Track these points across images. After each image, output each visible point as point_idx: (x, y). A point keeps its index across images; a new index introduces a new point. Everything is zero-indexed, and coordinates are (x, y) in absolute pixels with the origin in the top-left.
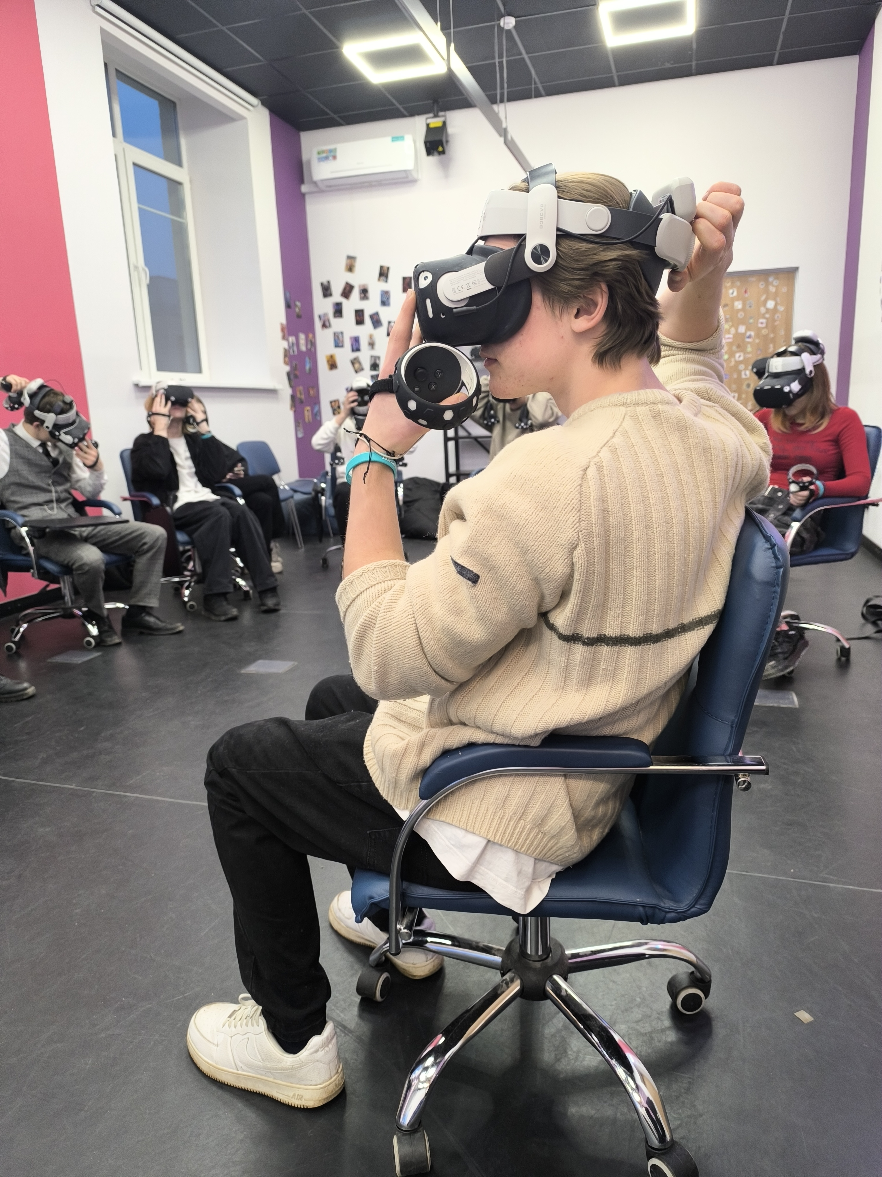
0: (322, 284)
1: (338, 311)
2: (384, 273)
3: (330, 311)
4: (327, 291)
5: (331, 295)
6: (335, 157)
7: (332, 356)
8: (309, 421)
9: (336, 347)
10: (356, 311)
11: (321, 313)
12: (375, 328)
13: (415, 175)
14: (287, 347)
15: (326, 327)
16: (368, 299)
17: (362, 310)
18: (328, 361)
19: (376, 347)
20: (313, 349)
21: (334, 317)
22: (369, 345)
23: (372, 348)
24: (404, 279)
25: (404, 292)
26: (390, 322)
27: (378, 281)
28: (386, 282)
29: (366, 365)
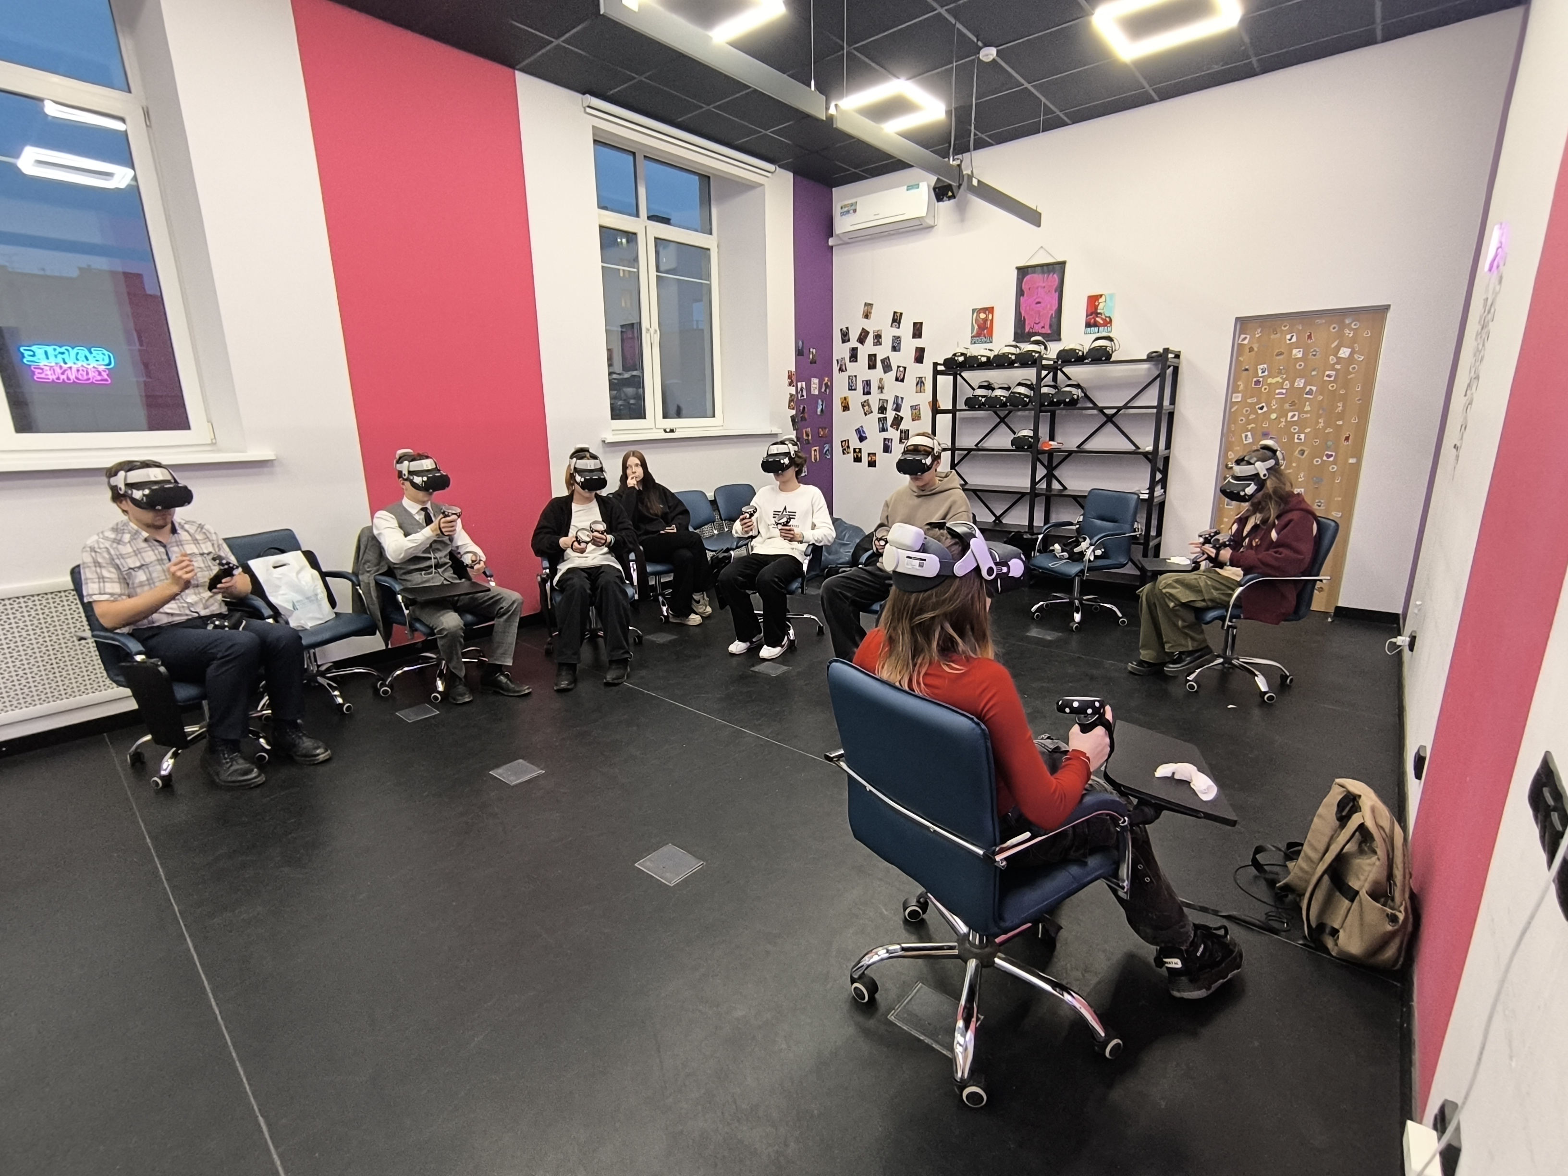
0: (841, 330)
1: (854, 356)
2: (897, 319)
3: (847, 356)
4: (845, 337)
5: (849, 341)
6: (855, 211)
7: (845, 398)
8: (816, 460)
9: (849, 390)
10: (870, 356)
11: (839, 358)
12: (885, 372)
13: (930, 222)
14: (794, 393)
15: (842, 371)
16: (880, 344)
17: (875, 355)
18: (842, 403)
19: (884, 391)
20: (828, 391)
21: (850, 362)
22: (879, 388)
23: (882, 392)
24: (915, 324)
25: (914, 337)
26: (899, 367)
27: (891, 326)
28: (899, 328)
29: (875, 408)
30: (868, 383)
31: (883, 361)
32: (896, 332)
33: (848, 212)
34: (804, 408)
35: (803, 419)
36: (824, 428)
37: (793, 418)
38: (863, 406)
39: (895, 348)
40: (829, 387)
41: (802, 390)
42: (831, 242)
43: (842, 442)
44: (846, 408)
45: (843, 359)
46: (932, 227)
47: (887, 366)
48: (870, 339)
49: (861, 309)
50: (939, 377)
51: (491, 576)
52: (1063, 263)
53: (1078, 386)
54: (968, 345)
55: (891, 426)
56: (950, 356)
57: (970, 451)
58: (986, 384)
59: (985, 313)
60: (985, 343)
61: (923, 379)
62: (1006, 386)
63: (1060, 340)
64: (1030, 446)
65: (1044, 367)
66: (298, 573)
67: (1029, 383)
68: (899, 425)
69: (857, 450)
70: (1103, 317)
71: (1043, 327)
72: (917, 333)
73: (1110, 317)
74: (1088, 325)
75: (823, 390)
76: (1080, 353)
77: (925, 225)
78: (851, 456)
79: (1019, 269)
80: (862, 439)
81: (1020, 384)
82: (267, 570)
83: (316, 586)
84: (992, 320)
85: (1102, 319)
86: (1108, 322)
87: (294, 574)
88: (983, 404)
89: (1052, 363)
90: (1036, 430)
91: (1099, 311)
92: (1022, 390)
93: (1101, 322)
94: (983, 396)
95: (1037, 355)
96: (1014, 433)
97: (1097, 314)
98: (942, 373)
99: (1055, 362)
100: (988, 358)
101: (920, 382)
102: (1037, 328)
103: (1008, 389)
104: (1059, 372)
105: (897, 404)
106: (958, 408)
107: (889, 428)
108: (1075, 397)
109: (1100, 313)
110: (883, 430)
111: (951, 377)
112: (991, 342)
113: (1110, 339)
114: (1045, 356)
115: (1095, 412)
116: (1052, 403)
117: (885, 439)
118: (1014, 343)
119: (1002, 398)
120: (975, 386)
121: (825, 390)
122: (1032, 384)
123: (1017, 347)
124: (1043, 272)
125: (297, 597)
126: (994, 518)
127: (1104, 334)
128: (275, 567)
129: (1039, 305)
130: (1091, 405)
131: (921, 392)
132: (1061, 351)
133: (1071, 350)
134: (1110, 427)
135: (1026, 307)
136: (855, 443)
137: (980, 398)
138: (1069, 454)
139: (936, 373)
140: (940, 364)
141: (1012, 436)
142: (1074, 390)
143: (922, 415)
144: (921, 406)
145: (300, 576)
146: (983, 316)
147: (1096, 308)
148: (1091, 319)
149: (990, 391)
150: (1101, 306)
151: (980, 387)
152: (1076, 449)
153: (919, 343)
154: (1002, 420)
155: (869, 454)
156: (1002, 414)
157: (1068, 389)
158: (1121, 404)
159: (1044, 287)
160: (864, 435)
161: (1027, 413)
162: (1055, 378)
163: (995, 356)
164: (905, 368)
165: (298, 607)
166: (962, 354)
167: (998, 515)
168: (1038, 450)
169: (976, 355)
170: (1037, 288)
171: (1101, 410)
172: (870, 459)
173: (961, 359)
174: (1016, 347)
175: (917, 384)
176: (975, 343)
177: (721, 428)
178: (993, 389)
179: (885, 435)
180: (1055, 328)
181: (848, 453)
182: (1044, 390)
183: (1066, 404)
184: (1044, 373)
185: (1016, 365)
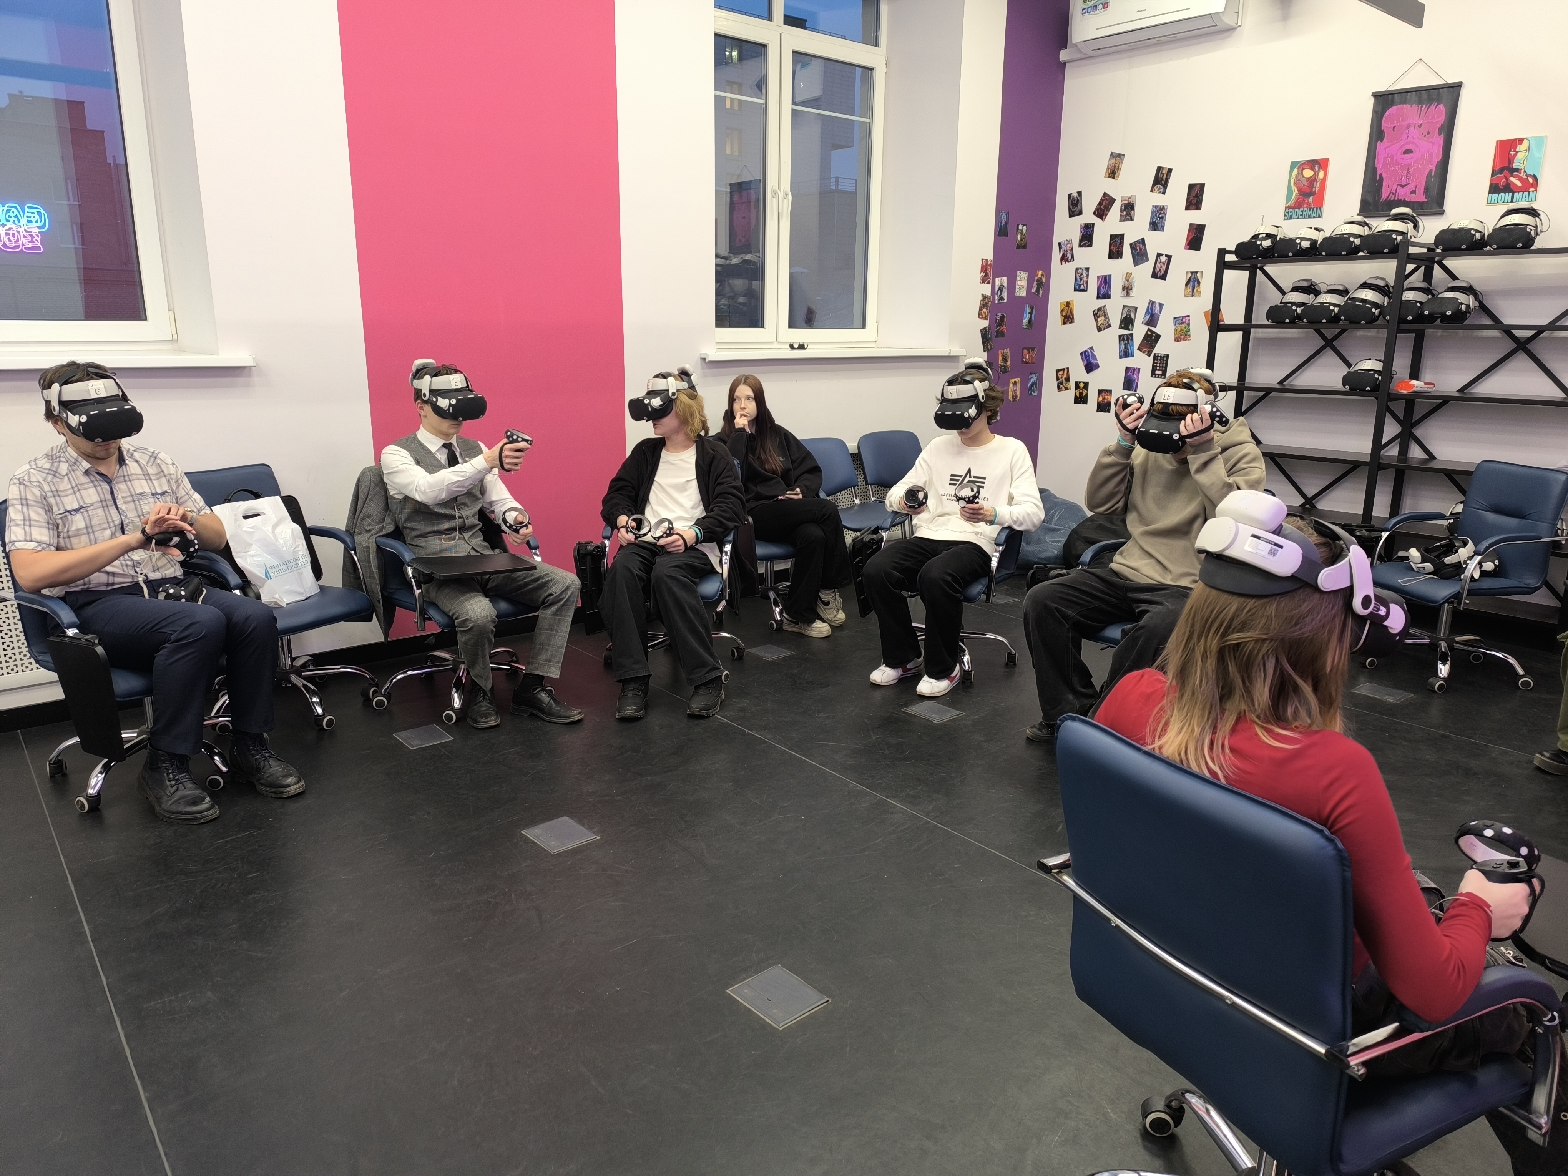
0: (1070, 196)
1: (1087, 238)
2: (1161, 180)
3: (1076, 237)
4: (1075, 206)
5: (1080, 213)
6: (1106, 5)
7: (1068, 304)
8: (1014, 398)
9: (1075, 290)
10: (1113, 238)
11: (1063, 240)
12: (1136, 264)
13: (1229, 21)
14: (989, 294)
15: (1067, 261)
16: (1132, 219)
17: (1121, 237)
18: (1062, 311)
19: (1132, 293)
20: (1041, 292)
21: (1080, 246)
22: (1123, 289)
23: (1128, 295)
24: (1191, 187)
25: (1187, 208)
26: (1159, 255)
27: (1152, 191)
28: (1164, 193)
29: (1115, 320)
30: (1105, 281)
31: (1133, 246)
32: (1158, 199)
33: (1095, 7)
34: (1002, 317)
35: (1000, 334)
36: (1031, 349)
37: (985, 334)
38: (1096, 316)
39: (1156, 225)
40: (1043, 286)
41: (1000, 289)
42: (1063, 56)
43: (1058, 371)
44: (1068, 318)
45: (1069, 242)
46: (1231, 30)
47: (1139, 253)
48: (1115, 211)
49: (1104, 163)
50: (1226, 272)
51: (535, 548)
52: (1456, 87)
53: (1469, 290)
54: (1280, 221)
55: (1139, 349)
56: (1246, 238)
57: (1268, 391)
58: (1305, 284)
59: (1312, 169)
60: (1309, 217)
61: (1199, 275)
62: (1341, 288)
63: (1442, 213)
64: (1376, 387)
65: (1411, 258)
66: (275, 527)
67: (1382, 283)
68: (1153, 347)
69: (1082, 385)
70: (1523, 175)
71: (1413, 192)
72: (1194, 201)
73: (1535, 178)
74: (1494, 189)
75: (1034, 290)
76: (1478, 236)
77: (1220, 26)
78: (1071, 393)
79: (1377, 96)
80: (1090, 367)
81: (1365, 286)
82: (236, 520)
83: (297, 546)
84: (1324, 182)
85: (1520, 179)
86: (1531, 184)
87: (270, 528)
88: (1299, 317)
89: (1425, 250)
90: (1388, 361)
91: (1515, 166)
92: (1368, 295)
93: (1519, 183)
94: (1299, 305)
95: (1399, 238)
96: (1349, 365)
97: (1513, 171)
98: (1232, 266)
99: (1429, 250)
100: (1313, 242)
101: (1193, 281)
102: (1403, 194)
103: (1344, 292)
104: (1436, 265)
105: (1152, 315)
106: (1253, 322)
107: (1136, 352)
108: (1463, 307)
109: (1517, 170)
110: (1126, 353)
111: (1246, 274)
112: (1320, 217)
113: (1533, 213)
114: (1413, 240)
115: (1495, 333)
116: (1420, 318)
117: (1127, 369)
118: (1360, 218)
119: (1332, 308)
120: (1286, 285)
121: (1037, 291)
122: (1387, 286)
123: (1367, 225)
124: (1420, 102)
125: (271, 561)
126: (1302, 501)
127: (1524, 205)
128: (245, 517)
129: (1408, 156)
130: (1488, 322)
131: (1192, 296)
132: (1442, 232)
133: (1461, 230)
134: (1521, 361)
135: (1385, 159)
136: (1078, 374)
137: (1294, 308)
138: (1442, 403)
139: (1222, 265)
140: (1230, 252)
141: (1345, 370)
142: (1461, 297)
143: (1191, 333)
144: (1191, 318)
145: (277, 531)
146: (1308, 173)
147: (1510, 160)
148: (1500, 179)
149: (1312, 296)
150: (1520, 156)
151: (1295, 289)
152: (1457, 394)
153: (1195, 216)
154: (1329, 344)
155: (1100, 392)
156: (1329, 333)
157: (1450, 295)
158: (1544, 321)
159: (1420, 126)
160: (1092, 361)
161: (1372, 333)
162: (1428, 277)
163: (1325, 239)
164: (1169, 257)
165: (272, 575)
166: (1269, 236)
167: (1310, 496)
168: (1389, 394)
169: (1293, 237)
170: (1408, 126)
171: (1508, 331)
172: (1101, 399)
173: (1267, 243)
174: (1365, 224)
175: (1187, 285)
176: (1291, 218)
177: (873, 345)
178: (1317, 293)
179: (1129, 362)
180: (1434, 192)
181: (1067, 389)
182: (1409, 296)
183: (1445, 319)
184: (1410, 267)
185: (1361, 254)
